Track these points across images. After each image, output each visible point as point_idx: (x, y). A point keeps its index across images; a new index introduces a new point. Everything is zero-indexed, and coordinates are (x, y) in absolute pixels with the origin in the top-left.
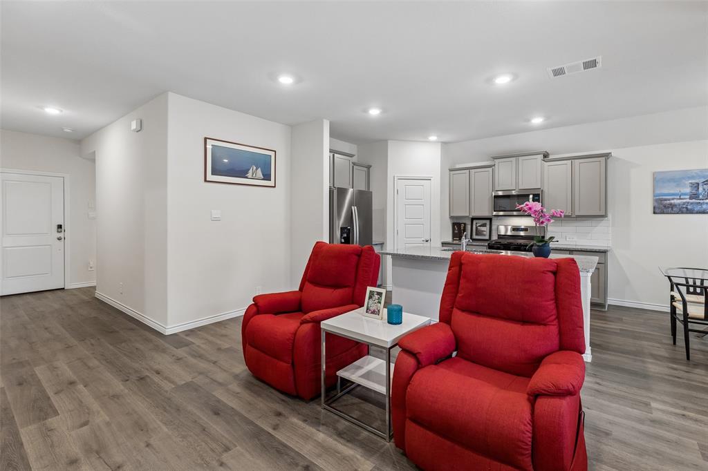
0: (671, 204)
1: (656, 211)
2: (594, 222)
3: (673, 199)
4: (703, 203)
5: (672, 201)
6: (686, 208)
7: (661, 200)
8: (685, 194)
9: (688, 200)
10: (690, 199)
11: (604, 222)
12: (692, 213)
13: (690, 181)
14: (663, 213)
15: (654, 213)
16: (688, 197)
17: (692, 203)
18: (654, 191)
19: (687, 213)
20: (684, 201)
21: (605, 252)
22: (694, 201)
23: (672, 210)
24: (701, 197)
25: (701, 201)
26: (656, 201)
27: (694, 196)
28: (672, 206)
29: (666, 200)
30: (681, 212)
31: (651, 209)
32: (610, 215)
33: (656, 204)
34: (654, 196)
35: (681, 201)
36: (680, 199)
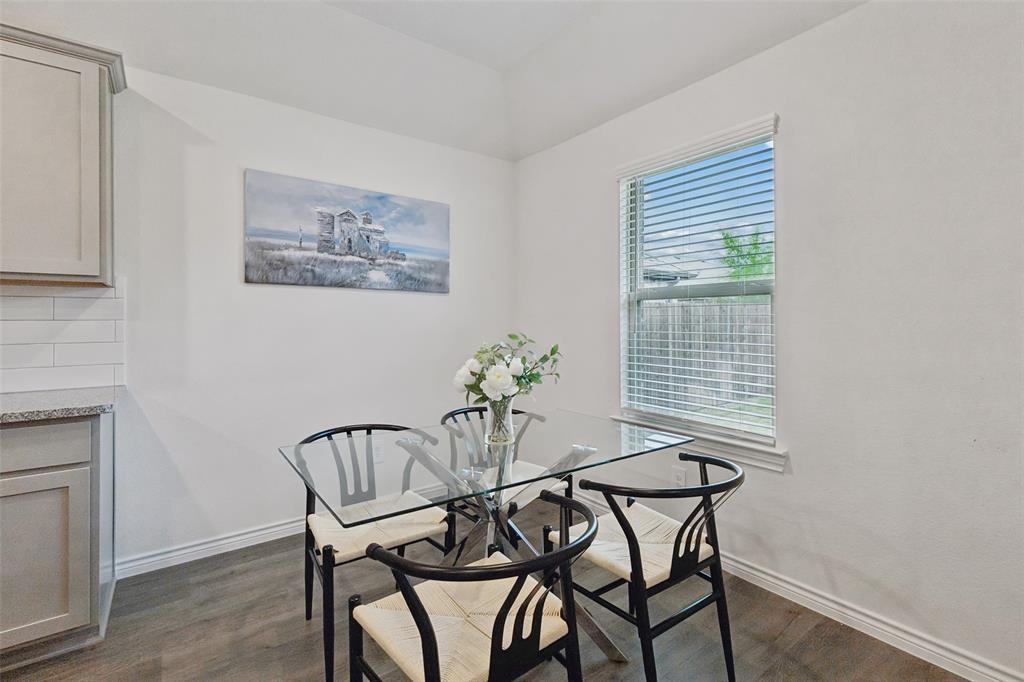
0: (282, 260)
1: (253, 275)
2: (64, 299)
3: (287, 247)
4: (342, 262)
5: (285, 253)
6: (313, 271)
7: (263, 247)
8: (310, 238)
9: (315, 254)
10: (319, 250)
11: (99, 306)
12: (322, 285)
13: (319, 209)
14: (267, 282)
15: (247, 281)
16: (315, 245)
17: (322, 262)
18: (245, 223)
19: (313, 285)
20: (309, 254)
21: (91, 416)
22: (325, 256)
23: (286, 274)
24: (337, 247)
25: (338, 258)
26: (250, 247)
27: (326, 245)
28: (285, 264)
29: (272, 248)
30: (301, 282)
31: (238, 272)
32: (122, 282)
33: (251, 259)
34: (246, 235)
35: (303, 253)
36: (301, 248)
